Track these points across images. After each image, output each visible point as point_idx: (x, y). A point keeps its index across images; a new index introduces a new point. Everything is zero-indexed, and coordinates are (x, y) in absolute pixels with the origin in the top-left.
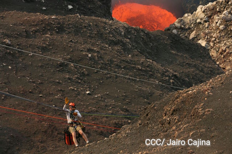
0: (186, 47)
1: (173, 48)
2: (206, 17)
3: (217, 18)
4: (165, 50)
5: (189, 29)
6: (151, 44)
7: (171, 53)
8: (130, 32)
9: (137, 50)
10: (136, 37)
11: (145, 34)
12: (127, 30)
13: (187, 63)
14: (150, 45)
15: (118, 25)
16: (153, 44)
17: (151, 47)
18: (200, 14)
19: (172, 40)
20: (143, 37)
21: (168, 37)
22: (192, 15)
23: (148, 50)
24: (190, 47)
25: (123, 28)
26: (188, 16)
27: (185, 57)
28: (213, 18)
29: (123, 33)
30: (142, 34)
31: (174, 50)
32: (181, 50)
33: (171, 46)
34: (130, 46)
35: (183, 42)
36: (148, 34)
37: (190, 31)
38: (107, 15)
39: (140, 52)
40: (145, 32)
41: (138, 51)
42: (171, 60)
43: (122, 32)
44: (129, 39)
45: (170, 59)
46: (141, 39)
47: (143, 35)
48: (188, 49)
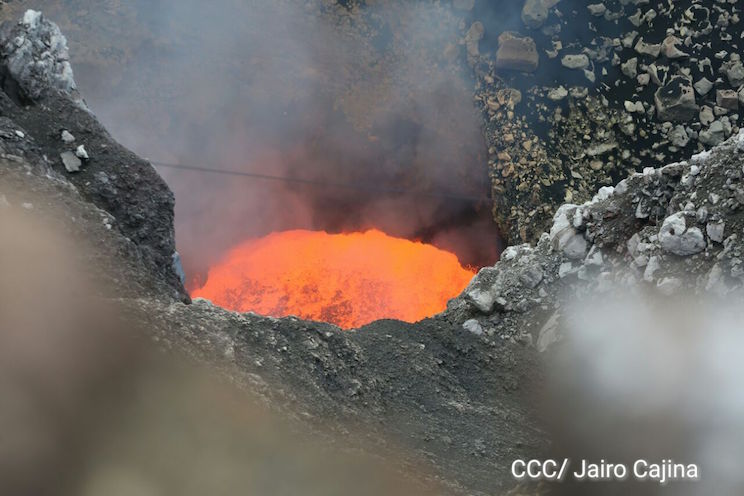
0: (508, 376)
1: (452, 388)
2: (596, 251)
3: (643, 246)
4: (419, 401)
5: (529, 308)
6: (356, 381)
7: (445, 410)
8: (258, 341)
9: (298, 414)
10: (289, 360)
11: (325, 344)
12: (246, 336)
13: (519, 446)
14: (353, 386)
15: (207, 318)
16: (365, 381)
17: (359, 393)
18: (570, 241)
19: (443, 356)
20: (316, 356)
21: (427, 345)
22: (537, 249)
23: (345, 408)
24: (523, 377)
25: (228, 330)
26: (522, 253)
27: (507, 420)
28: (626, 250)
29: (229, 352)
30: (313, 343)
31: (455, 398)
32: (488, 392)
33: (444, 378)
34: (267, 399)
35: (491, 358)
36: (337, 342)
37: (536, 318)
38: (160, 284)
39: (310, 421)
40: (321, 336)
41: (303, 418)
42: (448, 440)
43: (225, 345)
44: (258, 370)
45: (444, 434)
46: (312, 366)
47: (317, 350)
48: (515, 384)
